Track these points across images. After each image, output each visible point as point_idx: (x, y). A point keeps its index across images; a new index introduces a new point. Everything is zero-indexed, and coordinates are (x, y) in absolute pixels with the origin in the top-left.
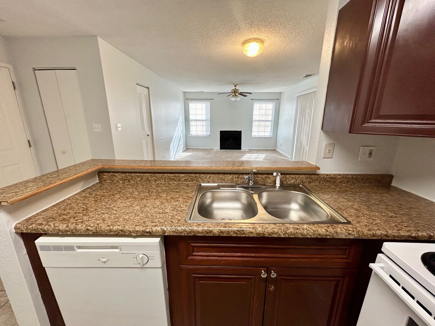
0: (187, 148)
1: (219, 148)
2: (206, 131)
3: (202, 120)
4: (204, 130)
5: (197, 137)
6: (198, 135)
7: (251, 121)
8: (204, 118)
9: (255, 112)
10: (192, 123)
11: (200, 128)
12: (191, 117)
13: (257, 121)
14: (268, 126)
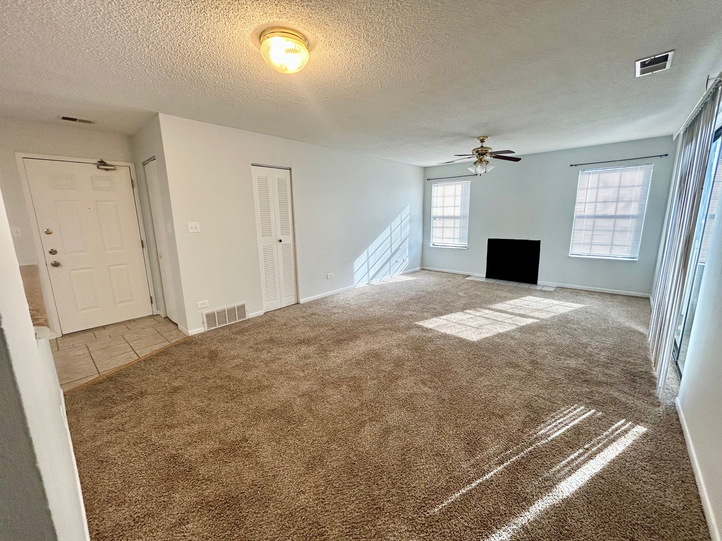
0: (424, 268)
1: (485, 275)
2: (460, 239)
3: (454, 218)
4: (457, 235)
5: (442, 250)
6: (446, 245)
7: (568, 217)
8: (458, 213)
9: (581, 196)
10: (435, 223)
11: (448, 233)
12: (435, 211)
13: (589, 217)
14: (624, 231)
